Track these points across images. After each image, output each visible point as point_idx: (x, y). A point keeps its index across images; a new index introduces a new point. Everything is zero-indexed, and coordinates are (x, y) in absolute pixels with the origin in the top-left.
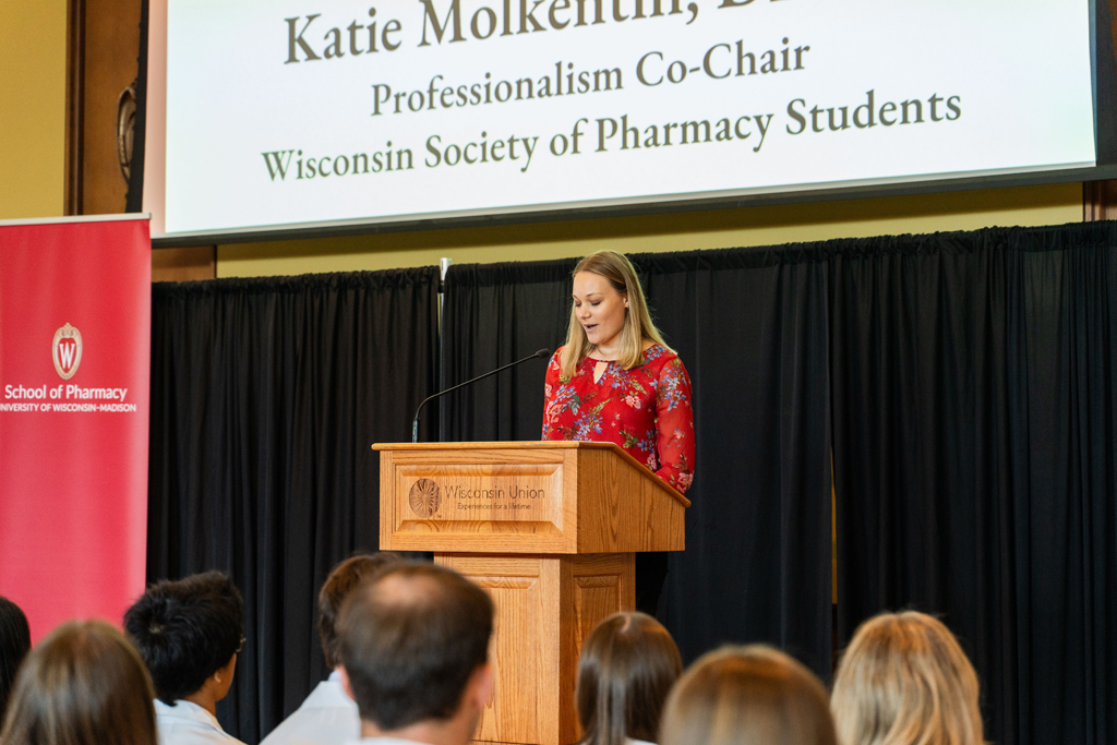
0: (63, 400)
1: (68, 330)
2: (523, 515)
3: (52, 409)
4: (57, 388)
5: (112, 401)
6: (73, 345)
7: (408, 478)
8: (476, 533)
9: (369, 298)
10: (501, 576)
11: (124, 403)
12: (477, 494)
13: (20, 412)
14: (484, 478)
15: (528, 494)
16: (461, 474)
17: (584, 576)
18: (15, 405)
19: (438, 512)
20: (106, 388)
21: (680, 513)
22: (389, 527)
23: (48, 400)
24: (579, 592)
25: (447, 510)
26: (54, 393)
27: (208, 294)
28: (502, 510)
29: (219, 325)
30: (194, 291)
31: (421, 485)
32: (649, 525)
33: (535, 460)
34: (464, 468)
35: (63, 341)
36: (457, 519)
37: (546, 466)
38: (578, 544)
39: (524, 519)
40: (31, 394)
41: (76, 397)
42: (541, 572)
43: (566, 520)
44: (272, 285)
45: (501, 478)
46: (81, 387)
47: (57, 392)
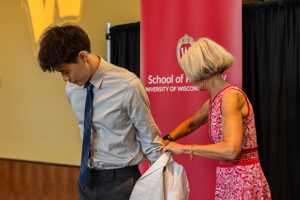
0: (184, 84)
1: (186, 39)
13: (157, 93)
18: (154, 88)
23: (175, 84)
26: (178, 80)
27: (282, 8)
35: (183, 46)
40: (164, 80)
47: (180, 79)
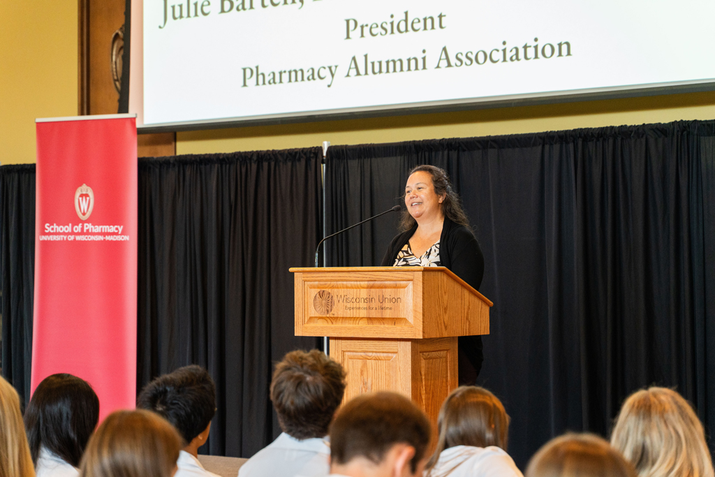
0: (82, 233)
1: (84, 189)
2: (388, 314)
3: (75, 239)
4: (78, 225)
5: (113, 234)
6: (88, 198)
7: (313, 290)
8: (357, 325)
9: (277, 167)
10: (373, 352)
11: (121, 235)
12: (358, 300)
13: (55, 241)
14: (362, 290)
15: (391, 300)
16: (347, 287)
17: (426, 352)
18: (51, 236)
19: (333, 312)
20: (109, 225)
21: (486, 310)
22: (300, 321)
23: (72, 233)
24: (423, 363)
25: (339, 310)
26: (76, 229)
27: (174, 165)
28: (374, 310)
29: (181, 184)
30: (165, 163)
31: (321, 294)
32: (467, 319)
33: (395, 279)
34: (349, 283)
36: (345, 316)
37: (402, 282)
38: (423, 332)
39: (388, 316)
40: (61, 229)
41: (90, 231)
42: (399, 350)
43: (415, 317)
44: (215, 159)
45: (372, 290)
46: (93, 225)
47: (78, 228)
